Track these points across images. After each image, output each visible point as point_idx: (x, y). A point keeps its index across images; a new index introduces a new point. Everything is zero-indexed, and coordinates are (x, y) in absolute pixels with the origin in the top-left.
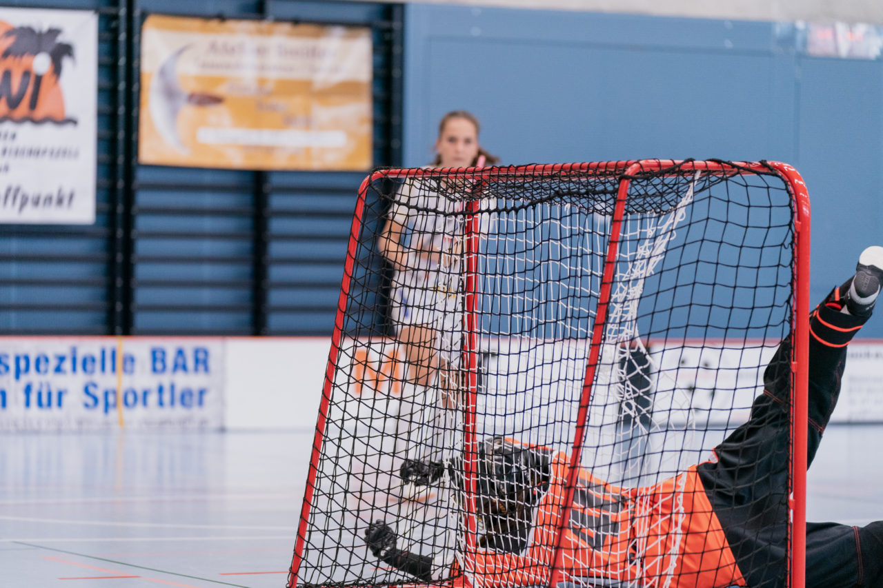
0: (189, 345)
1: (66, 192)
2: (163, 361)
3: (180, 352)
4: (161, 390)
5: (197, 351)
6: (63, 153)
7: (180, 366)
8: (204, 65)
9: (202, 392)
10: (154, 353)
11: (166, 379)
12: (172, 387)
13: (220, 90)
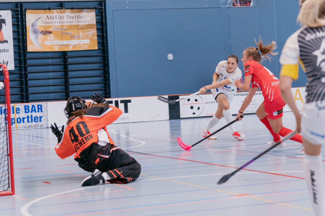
0: (36, 104)
1: (6, 62)
2: (28, 109)
3: (33, 106)
4: (28, 117)
5: (38, 106)
6: (4, 51)
7: (33, 110)
8: (45, 23)
9: (41, 117)
10: (25, 107)
11: (29, 114)
12: (32, 116)
13: (51, 29)
